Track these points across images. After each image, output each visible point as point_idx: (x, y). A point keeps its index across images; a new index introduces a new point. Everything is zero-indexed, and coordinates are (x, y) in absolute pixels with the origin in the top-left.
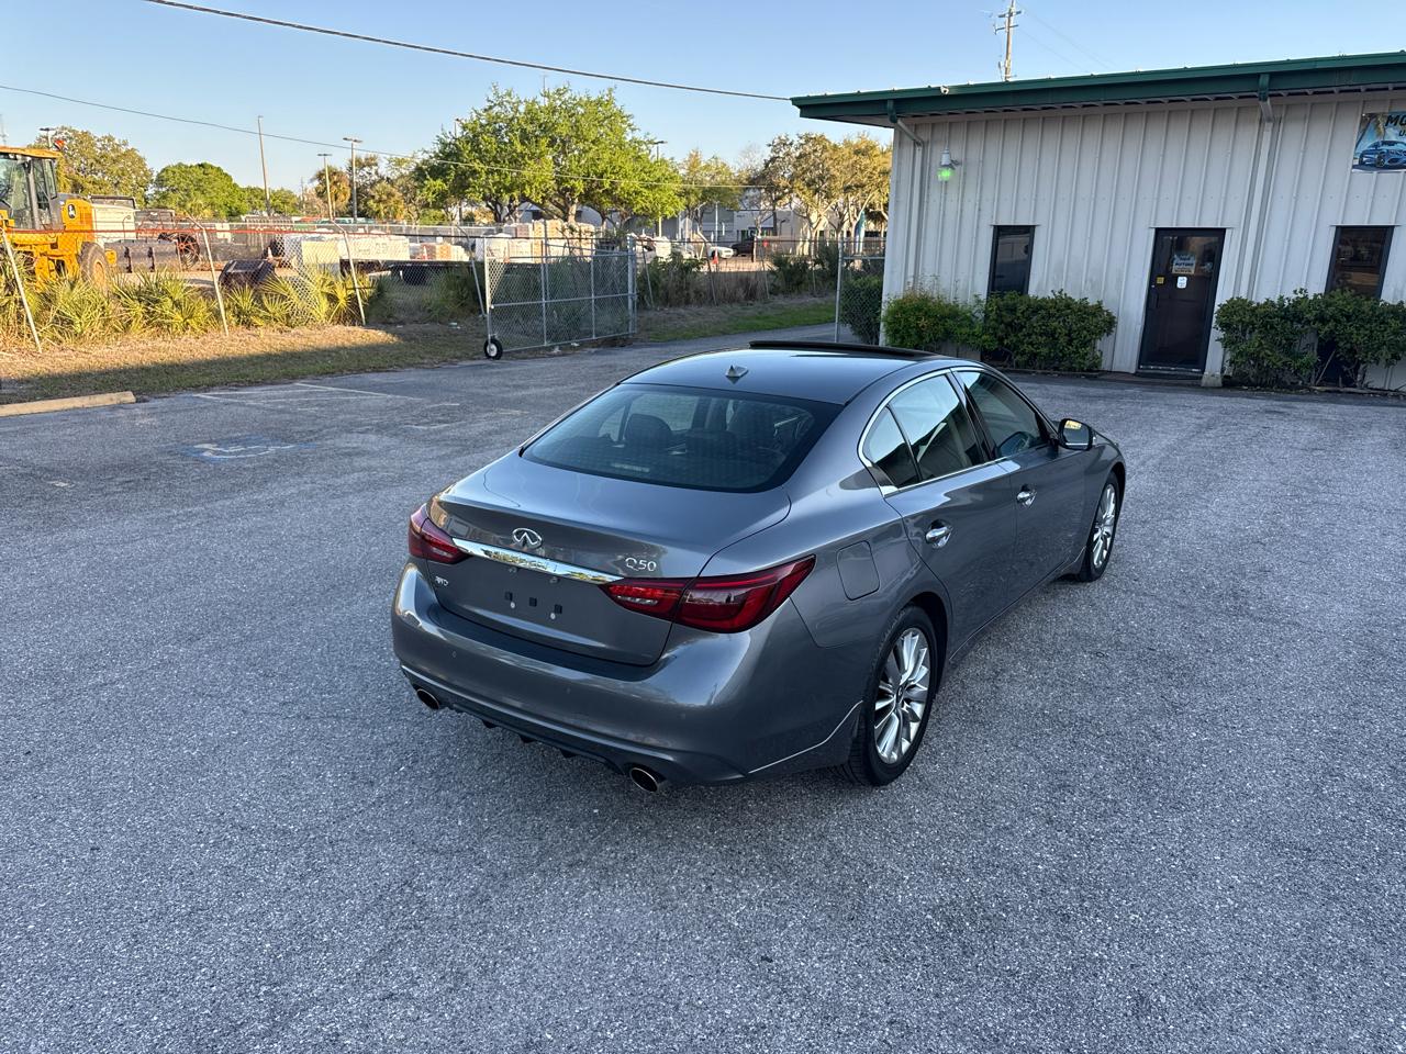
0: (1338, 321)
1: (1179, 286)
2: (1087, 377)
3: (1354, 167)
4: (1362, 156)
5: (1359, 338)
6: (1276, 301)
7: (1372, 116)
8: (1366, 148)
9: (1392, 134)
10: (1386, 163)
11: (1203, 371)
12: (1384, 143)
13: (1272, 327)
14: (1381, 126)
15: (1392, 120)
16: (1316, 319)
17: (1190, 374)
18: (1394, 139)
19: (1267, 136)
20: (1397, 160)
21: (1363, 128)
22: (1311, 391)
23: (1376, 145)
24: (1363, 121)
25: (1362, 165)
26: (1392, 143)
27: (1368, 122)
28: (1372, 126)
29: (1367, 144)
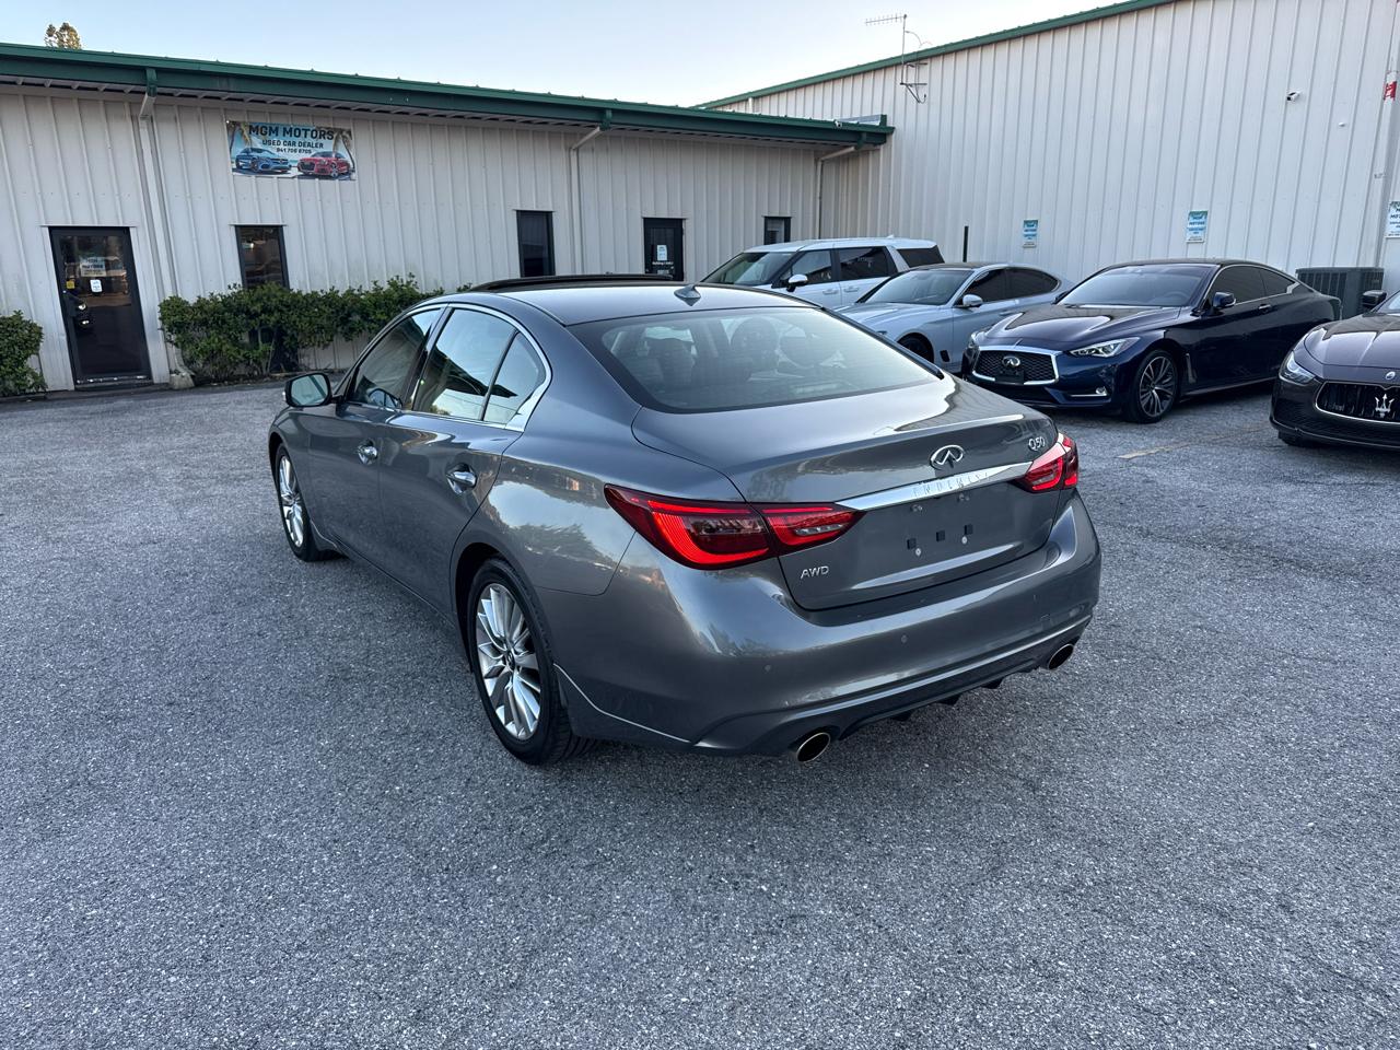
0: (281, 311)
1: (94, 290)
2: (35, 399)
3: (234, 170)
4: (237, 160)
5: (304, 324)
6: (208, 298)
7: (234, 123)
8: (239, 154)
9: (257, 142)
10: (260, 168)
11: (149, 376)
12: (253, 150)
13: (224, 322)
14: (246, 133)
15: (253, 129)
16: (262, 312)
17: (137, 382)
18: (259, 146)
19: (144, 133)
20: (267, 166)
21: (231, 134)
22: (274, 379)
23: (246, 151)
24: (228, 127)
25: (239, 169)
26: (260, 151)
27: (233, 128)
28: (237, 133)
29: (239, 150)
